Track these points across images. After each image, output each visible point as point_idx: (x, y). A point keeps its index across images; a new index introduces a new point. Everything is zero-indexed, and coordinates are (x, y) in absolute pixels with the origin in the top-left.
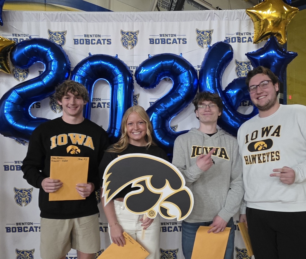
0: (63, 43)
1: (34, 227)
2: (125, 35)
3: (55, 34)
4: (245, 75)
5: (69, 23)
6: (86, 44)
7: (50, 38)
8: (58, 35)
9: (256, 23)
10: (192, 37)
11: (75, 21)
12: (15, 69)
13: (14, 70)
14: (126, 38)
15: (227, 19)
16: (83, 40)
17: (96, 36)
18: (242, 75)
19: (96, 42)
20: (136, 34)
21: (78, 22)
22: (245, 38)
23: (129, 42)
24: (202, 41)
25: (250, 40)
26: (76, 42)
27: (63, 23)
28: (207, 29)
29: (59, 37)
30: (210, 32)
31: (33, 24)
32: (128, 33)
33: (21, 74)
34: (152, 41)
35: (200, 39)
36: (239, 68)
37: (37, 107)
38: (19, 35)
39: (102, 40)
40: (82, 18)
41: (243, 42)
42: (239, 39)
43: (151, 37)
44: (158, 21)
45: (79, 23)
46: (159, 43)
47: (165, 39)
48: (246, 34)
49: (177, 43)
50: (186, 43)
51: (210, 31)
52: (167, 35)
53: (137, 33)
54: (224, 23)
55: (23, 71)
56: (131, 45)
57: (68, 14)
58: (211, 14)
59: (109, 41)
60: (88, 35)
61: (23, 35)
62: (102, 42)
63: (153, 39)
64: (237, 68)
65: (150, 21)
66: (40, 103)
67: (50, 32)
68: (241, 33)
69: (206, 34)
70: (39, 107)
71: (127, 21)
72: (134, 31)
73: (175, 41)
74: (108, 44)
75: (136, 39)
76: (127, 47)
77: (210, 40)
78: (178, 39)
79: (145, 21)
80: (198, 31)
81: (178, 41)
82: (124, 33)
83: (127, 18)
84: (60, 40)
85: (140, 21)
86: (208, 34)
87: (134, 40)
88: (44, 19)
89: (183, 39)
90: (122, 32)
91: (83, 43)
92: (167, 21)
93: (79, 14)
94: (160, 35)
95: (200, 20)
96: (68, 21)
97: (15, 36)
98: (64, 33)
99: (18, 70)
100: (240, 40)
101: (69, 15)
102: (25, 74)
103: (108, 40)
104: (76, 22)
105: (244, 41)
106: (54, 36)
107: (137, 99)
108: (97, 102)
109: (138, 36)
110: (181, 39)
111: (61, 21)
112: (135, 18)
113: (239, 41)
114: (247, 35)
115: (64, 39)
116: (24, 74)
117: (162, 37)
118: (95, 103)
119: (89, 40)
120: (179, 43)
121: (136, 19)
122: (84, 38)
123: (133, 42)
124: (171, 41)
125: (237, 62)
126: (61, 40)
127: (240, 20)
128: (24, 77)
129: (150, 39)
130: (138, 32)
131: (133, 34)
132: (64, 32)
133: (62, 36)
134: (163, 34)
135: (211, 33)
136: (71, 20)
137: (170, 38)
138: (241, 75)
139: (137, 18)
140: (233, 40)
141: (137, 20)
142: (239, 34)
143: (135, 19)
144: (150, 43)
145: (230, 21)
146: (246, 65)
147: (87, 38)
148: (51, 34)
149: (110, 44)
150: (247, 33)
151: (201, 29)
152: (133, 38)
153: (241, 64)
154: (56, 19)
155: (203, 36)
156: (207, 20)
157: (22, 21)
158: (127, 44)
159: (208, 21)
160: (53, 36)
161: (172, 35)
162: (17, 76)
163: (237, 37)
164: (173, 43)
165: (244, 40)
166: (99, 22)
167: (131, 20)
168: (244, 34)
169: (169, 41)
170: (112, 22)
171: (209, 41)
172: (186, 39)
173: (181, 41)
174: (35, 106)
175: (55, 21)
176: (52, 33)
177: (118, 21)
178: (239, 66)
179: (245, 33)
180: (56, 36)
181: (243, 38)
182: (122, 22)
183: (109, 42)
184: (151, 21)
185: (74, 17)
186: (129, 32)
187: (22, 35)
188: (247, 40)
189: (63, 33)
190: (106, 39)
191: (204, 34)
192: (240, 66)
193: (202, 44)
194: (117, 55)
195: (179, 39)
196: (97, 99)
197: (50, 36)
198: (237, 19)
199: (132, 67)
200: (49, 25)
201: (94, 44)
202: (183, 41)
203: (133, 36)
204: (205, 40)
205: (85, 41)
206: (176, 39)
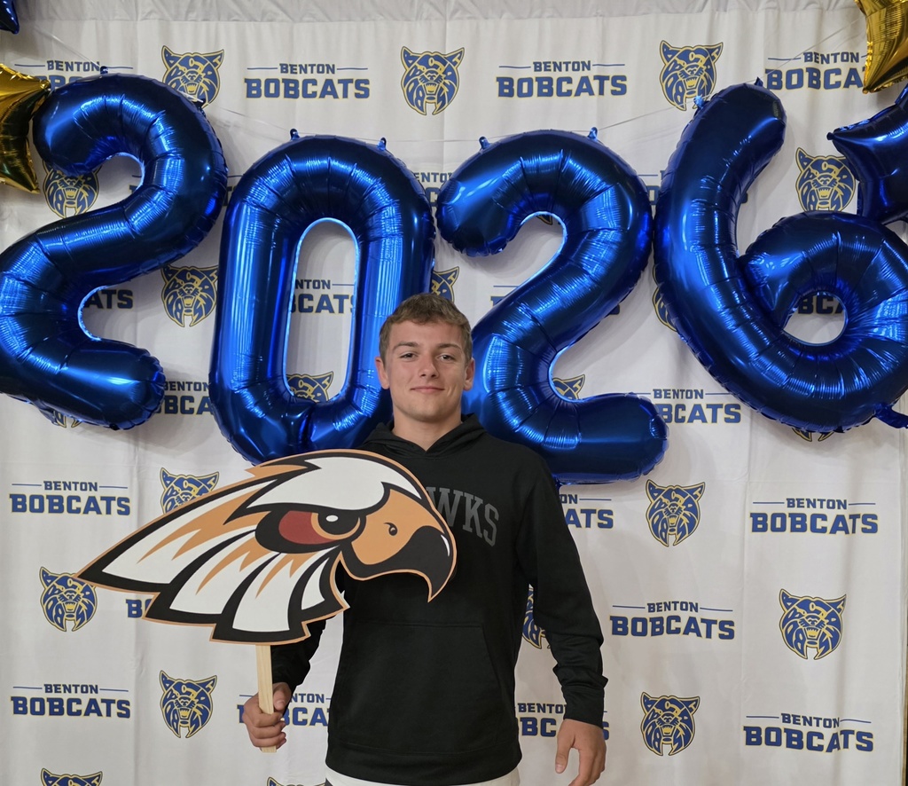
0: (212, 92)
1: (103, 701)
2: (415, 67)
3: (185, 62)
4: (829, 205)
5: (232, 25)
7: (169, 77)
8: (196, 67)
9: (875, 17)
10: (645, 72)
11: (252, 19)
12: (54, 179)
13: (49, 182)
14: (419, 77)
15: (772, 4)
16: (276, 81)
17: (322, 68)
18: (818, 205)
19: (319, 89)
20: (455, 63)
21: (262, 21)
22: (838, 72)
23: (430, 88)
24: (680, 83)
25: (853, 79)
26: (253, 88)
27: (213, 24)
28: (701, 41)
29: (197, 73)
30: (710, 53)
32: (427, 57)
33: (71, 193)
34: (506, 87)
35: (676, 77)
36: (812, 181)
37: (121, 306)
38: (69, 66)
39: (340, 81)
40: (274, 8)
41: (828, 86)
42: (815, 74)
43: (505, 73)
44: (529, 17)
45: (265, 26)
46: (530, 94)
47: (550, 80)
48: (839, 57)
49: (591, 93)
50: (623, 91)
51: (711, 51)
52: (558, 67)
53: (456, 59)
54: (760, 19)
55: (79, 185)
56: (436, 101)
59: (362, 85)
60: (292, 66)
61: (81, 66)
62: (339, 88)
63: (511, 80)
64: (802, 181)
65: (501, 17)
66: (129, 293)
67: (168, 57)
68: (822, 56)
69: (697, 60)
70: (129, 305)
71: (425, 15)
72: (448, 51)
73: (584, 87)
74: (357, 96)
75: (454, 78)
76: (421, 108)
77: (709, 81)
78: (596, 78)
79: (486, 18)
80: (667, 51)
81: (595, 85)
82: (414, 58)
83: (426, 6)
84: (201, 84)
85: (468, 15)
86: (703, 59)
87: (444, 83)
88: (150, 13)
89: (615, 78)
90: (408, 57)
91: (276, 95)
92: (561, 15)
94: (535, 63)
95: (678, 12)
96: (229, 18)
97: (57, 69)
98: (216, 60)
99: (62, 181)
100: (817, 78)
102: (85, 194)
103: (358, 82)
104: (256, 21)
105: (832, 82)
106: (181, 68)
107: (449, 286)
108: (317, 294)
109: (462, 70)
110: (607, 78)
111: (204, 20)
112: (452, 7)
113: (814, 85)
114: (843, 60)
115: (214, 78)
116: (81, 194)
117: (543, 74)
118: (310, 297)
119: (296, 82)
120: (601, 92)
121: (455, 11)
122: (280, 76)
123: (442, 89)
124: (574, 87)
125: (803, 159)
126: (204, 82)
127: (821, 8)
129: (500, 80)
130: (461, 53)
131: (444, 64)
132: (216, 56)
133: (209, 68)
134: (545, 63)
135: (713, 58)
136: (237, 14)
137: (570, 74)
138: (815, 204)
139: (459, 7)
140: (792, 80)
141: (458, 15)
142: (816, 58)
143: (452, 9)
144: (501, 94)
145: (784, 15)
146: (837, 171)
147: (289, 76)
148: (172, 62)
149: (366, 95)
150: (843, 54)
151: (678, 43)
152: (444, 76)
153: (817, 164)
154: (188, 12)
155: (686, 66)
156: (701, 10)
157: (79, 17)
158: (421, 95)
159: (706, 15)
160: (178, 71)
161: (577, 66)
162: (58, 201)
163: (808, 69)
164: (578, 94)
165: (833, 79)
166: (331, 20)
167: (438, 15)
168: (832, 58)
169: (565, 87)
170: (374, 20)
171: (705, 83)
172: (624, 78)
173: (608, 84)
174: (115, 300)
175: (186, 20)
176: (176, 59)
177: (395, 19)
178: (810, 174)
179: (836, 55)
180: (188, 67)
181: (828, 73)
182: (408, 20)
183: (362, 88)
184: (505, 16)
186: (429, 57)
187: (78, 64)
188: (842, 78)
189: (211, 58)
190: (351, 81)
191: (688, 62)
192: (813, 171)
193: (682, 95)
194: (384, 139)
195: (601, 79)
196: (317, 285)
197: (170, 70)
198: (808, 4)
199: (435, 174)
200: (166, 32)
201: (314, 95)
202: (614, 84)
203: (443, 68)
204: (693, 83)
205: (282, 86)
206: (591, 79)
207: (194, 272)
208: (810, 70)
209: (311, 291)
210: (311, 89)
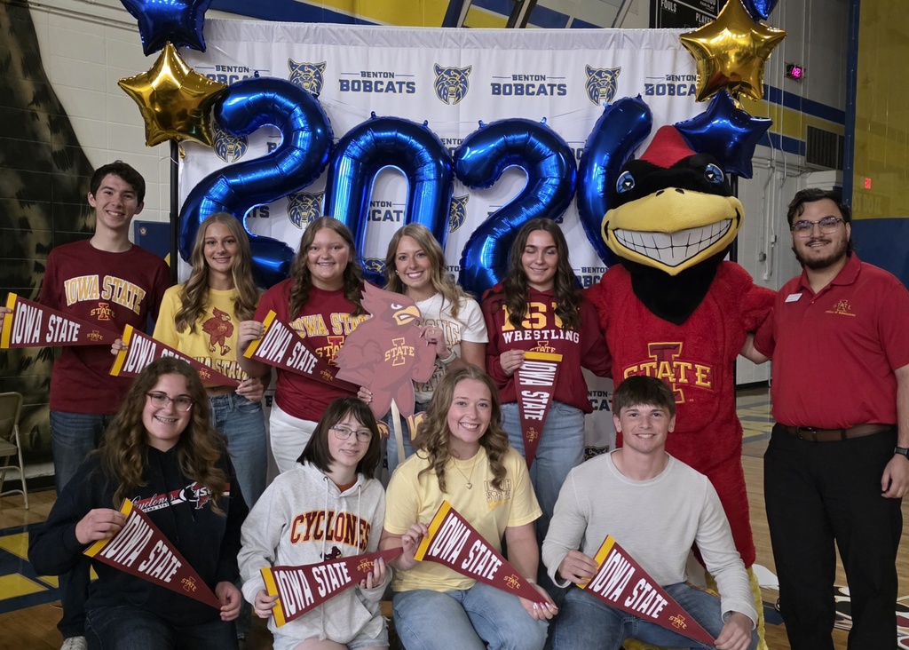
0: (319, 87)
2: (443, 75)
3: (302, 68)
5: (332, 47)
6: (365, 90)
7: (292, 77)
8: (309, 72)
10: (577, 83)
11: (344, 44)
12: (220, 137)
13: (216, 139)
14: (445, 82)
15: (648, 46)
16: (359, 82)
17: (386, 75)
19: (384, 87)
20: (466, 74)
21: (350, 45)
22: (685, 86)
23: (452, 89)
24: (597, 90)
25: (693, 91)
26: (344, 85)
27: (320, 46)
28: (608, 66)
29: (309, 75)
30: (614, 73)
31: (258, 46)
32: (449, 70)
33: (229, 147)
34: (496, 89)
35: (594, 86)
37: (262, 216)
38: (230, 69)
39: (397, 83)
40: (358, 38)
41: (679, 94)
42: (672, 88)
43: (495, 81)
44: (510, 48)
45: (352, 48)
46: (510, 93)
47: (522, 85)
48: (685, 78)
49: (546, 94)
50: (564, 93)
51: (614, 72)
52: (526, 78)
54: (642, 54)
55: (236, 141)
56: (455, 96)
57: (329, 29)
58: (617, 37)
59: (411, 85)
60: (368, 73)
61: (237, 69)
62: (397, 87)
63: (499, 85)
65: (493, 48)
66: (267, 208)
67: (292, 65)
68: (676, 77)
69: (606, 77)
70: (267, 216)
71: (448, 46)
72: (462, 67)
73: (542, 90)
74: (408, 92)
75: (465, 83)
76: (446, 100)
77: (613, 89)
78: (549, 85)
79: (484, 48)
80: (589, 70)
81: (548, 89)
82: (442, 70)
83: (449, 40)
84: (312, 82)
85: (474, 46)
86: (610, 77)
87: (460, 86)
88: (282, 38)
89: (560, 86)
90: (438, 69)
91: (359, 90)
92: (528, 48)
93: (352, 30)
94: (513, 76)
95: (595, 48)
96: (330, 43)
97: (222, 70)
98: (321, 68)
99: (225, 139)
100: (673, 90)
101: (332, 31)
102: (240, 147)
103: (408, 84)
104: (346, 45)
105: (682, 92)
106: (299, 72)
107: (464, 206)
108: (384, 210)
109: (470, 78)
110: (555, 85)
111: (315, 43)
112: (464, 41)
113: (672, 93)
114: (687, 80)
115: (320, 78)
116: (237, 147)
117: (518, 82)
118: (379, 212)
119: (370, 82)
120: (552, 94)
121: (466, 44)
122: (361, 79)
123: (458, 89)
124: (536, 90)
127: (675, 50)
128: (237, 153)
129: (493, 85)
130: (470, 69)
131: (460, 74)
132: (320, 66)
133: (317, 73)
134: (519, 76)
135: (616, 76)
137: (534, 82)
139: (469, 41)
140: (660, 90)
141: (468, 46)
142: (673, 78)
143: (464, 43)
144: (494, 93)
145: (655, 52)
147: (366, 79)
148: (294, 68)
149: (413, 91)
150: (687, 76)
151: (596, 67)
152: (460, 81)
154: (304, 38)
155: (600, 80)
156: (609, 48)
157: (237, 40)
158: (446, 92)
159: (611, 51)
161: (538, 78)
162: (222, 151)
163: (668, 85)
164: (538, 94)
165: (682, 90)
166: (392, 47)
167: (456, 45)
168: (681, 78)
169: (531, 90)
170: (418, 47)
171: (611, 91)
172: (565, 86)
173: (555, 89)
174: (258, 212)
175: (303, 42)
176: (296, 66)
177: (430, 47)
179: (683, 76)
180: (304, 71)
181: (679, 86)
182: (437, 47)
183: (411, 88)
184: (496, 47)
185: (340, 34)
186: (451, 70)
187: (235, 68)
188: (687, 90)
189: (318, 67)
190: (404, 83)
191: (601, 77)
193: (598, 97)
194: (426, 121)
195: (552, 86)
196: (383, 204)
197: (293, 73)
198: (669, 47)
199: (455, 140)
200: (290, 51)
201: (381, 90)
202: (559, 89)
203: (459, 76)
204: (603, 90)
205: (362, 84)
206: (546, 86)
207: (308, 196)
208: (669, 85)
209: (379, 208)
210: (379, 87)
